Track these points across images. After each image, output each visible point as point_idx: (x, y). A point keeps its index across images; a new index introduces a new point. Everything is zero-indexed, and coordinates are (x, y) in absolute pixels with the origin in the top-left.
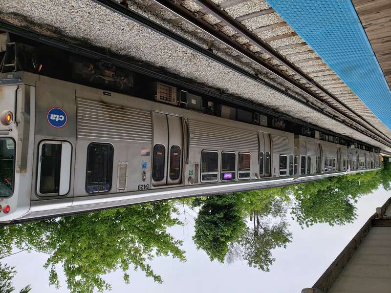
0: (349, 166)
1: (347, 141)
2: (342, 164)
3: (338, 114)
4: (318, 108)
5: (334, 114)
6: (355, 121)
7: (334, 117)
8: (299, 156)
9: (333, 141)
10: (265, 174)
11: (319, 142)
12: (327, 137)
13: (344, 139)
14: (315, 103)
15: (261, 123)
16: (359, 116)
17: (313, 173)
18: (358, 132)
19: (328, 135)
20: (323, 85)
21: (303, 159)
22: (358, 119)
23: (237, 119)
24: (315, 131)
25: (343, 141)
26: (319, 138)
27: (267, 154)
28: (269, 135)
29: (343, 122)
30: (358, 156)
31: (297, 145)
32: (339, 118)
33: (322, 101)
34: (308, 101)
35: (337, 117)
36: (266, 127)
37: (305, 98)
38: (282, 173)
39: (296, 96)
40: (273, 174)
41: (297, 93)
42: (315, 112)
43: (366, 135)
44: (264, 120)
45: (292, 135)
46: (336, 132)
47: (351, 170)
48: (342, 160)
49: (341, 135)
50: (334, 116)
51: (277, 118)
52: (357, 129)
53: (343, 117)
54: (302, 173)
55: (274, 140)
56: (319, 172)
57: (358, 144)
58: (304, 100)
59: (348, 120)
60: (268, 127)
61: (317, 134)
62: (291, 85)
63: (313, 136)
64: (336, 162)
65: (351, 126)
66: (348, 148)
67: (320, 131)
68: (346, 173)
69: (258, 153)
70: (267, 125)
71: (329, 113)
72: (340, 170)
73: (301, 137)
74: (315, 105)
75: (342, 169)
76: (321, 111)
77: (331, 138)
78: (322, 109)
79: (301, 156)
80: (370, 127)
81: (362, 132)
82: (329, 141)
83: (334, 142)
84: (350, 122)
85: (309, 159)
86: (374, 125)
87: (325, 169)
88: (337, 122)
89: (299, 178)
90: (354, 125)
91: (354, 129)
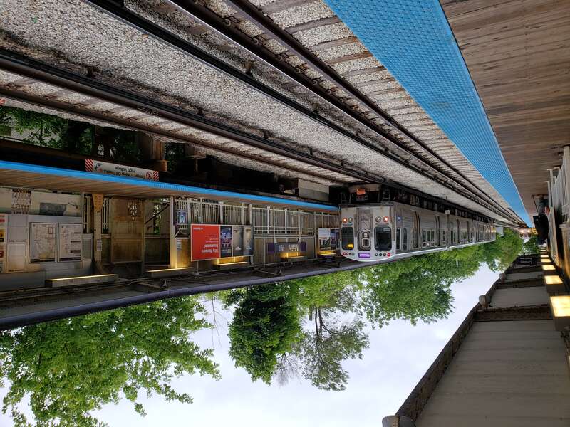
3: (428, 167)
4: (399, 158)
5: (422, 167)
6: (451, 177)
7: (422, 172)
14: (397, 151)
16: (455, 170)
18: (454, 192)
20: (408, 127)
22: (454, 174)
29: (435, 178)
32: (430, 173)
33: (407, 148)
34: (387, 149)
35: (427, 171)
37: (383, 145)
39: (371, 142)
41: (372, 138)
42: (397, 164)
43: (465, 196)
46: (426, 192)
49: (432, 196)
50: (423, 170)
52: (453, 188)
53: (434, 172)
58: (381, 148)
59: (441, 176)
62: (363, 127)
65: (445, 184)
71: (416, 166)
74: (397, 155)
76: (405, 163)
78: (406, 161)
80: (470, 186)
81: (459, 192)
84: (443, 179)
86: (475, 183)
88: (427, 179)
90: (449, 182)
91: (450, 188)
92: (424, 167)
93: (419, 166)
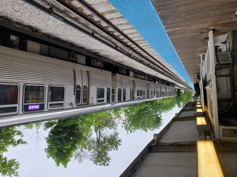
0: (155, 95)
1: (154, 79)
2: (150, 94)
3: (143, 59)
4: (126, 53)
5: (140, 59)
6: (156, 65)
7: (141, 62)
8: (116, 88)
9: (144, 78)
10: (83, 103)
11: (133, 79)
12: (139, 76)
13: (152, 78)
14: (123, 48)
15: (78, 62)
16: (157, 61)
17: (128, 100)
18: (160, 74)
19: (140, 74)
21: (120, 90)
22: (157, 63)
23: (49, 55)
24: (130, 71)
25: (151, 79)
26: (133, 76)
27: (85, 87)
28: (88, 71)
29: (148, 65)
30: (161, 88)
31: (114, 80)
32: (145, 63)
33: (127, 46)
34: (117, 46)
35: (143, 61)
36: (84, 65)
38: (99, 101)
39: (106, 41)
40: (91, 102)
41: (105, 38)
42: (126, 57)
43: (165, 75)
44: (82, 59)
45: (110, 73)
47: (156, 97)
48: (150, 91)
49: (150, 75)
50: (141, 60)
51: (96, 59)
52: (159, 71)
53: (147, 62)
54: (118, 100)
55: (91, 75)
56: (133, 99)
57: (161, 81)
58: (113, 45)
59: (151, 64)
60: (86, 65)
61: (131, 74)
62: (96, 29)
63: (128, 74)
64: (146, 92)
65: (154, 69)
66: (154, 83)
67: (134, 72)
68: (153, 99)
69: (73, 86)
70: (85, 64)
71: (137, 58)
72: (148, 98)
73: (118, 75)
75: (150, 97)
77: (142, 77)
78: (130, 55)
79: (117, 88)
80: (167, 70)
81: (162, 73)
82: (140, 79)
83: (144, 80)
84: (153, 66)
85: (124, 90)
86: (168, 68)
87: (138, 97)
88: (145, 66)
89: (117, 104)
90: (157, 68)
91: (157, 71)
92: (141, 59)
93: (138, 58)
